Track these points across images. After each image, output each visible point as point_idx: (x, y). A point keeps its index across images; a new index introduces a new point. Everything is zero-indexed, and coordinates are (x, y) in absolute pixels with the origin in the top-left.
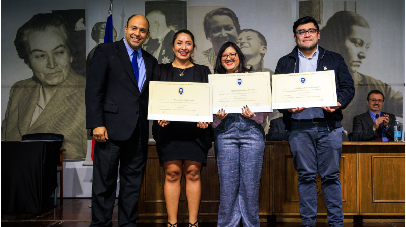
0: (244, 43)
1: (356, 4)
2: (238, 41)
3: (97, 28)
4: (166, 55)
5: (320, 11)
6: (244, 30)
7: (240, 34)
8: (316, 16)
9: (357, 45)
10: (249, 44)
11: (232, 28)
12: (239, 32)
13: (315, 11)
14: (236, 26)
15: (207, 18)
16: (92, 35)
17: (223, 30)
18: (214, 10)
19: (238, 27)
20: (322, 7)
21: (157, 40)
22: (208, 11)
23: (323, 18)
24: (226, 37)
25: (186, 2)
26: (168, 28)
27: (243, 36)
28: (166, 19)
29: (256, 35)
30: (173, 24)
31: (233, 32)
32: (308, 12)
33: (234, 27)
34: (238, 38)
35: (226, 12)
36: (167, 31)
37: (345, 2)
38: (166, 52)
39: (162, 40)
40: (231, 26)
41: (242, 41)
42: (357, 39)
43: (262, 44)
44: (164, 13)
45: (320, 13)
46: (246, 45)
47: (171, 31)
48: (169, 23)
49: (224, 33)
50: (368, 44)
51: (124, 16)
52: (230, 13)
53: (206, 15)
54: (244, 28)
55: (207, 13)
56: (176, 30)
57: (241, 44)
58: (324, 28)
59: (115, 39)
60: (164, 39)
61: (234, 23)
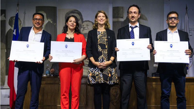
0: (85, 27)
2: (82, 26)
3: (11, 19)
10: (88, 28)
11: (79, 20)
12: (83, 22)
13: (120, 12)
15: (67, 15)
16: (9, 23)
18: (70, 11)
20: (124, 10)
22: (68, 12)
23: (124, 16)
25: (56, 7)
26: (48, 20)
27: (85, 24)
28: (47, 15)
29: (91, 24)
30: (50, 18)
31: (80, 22)
32: (117, 13)
33: (80, 20)
34: (82, 25)
35: (76, 12)
36: (47, 22)
41: (84, 27)
45: (123, 13)
46: (86, 28)
51: (25, 13)
52: (78, 13)
53: (66, 13)
54: (85, 20)
55: (66, 12)
56: (51, 21)
57: (84, 28)
58: (125, 21)
59: (20, 25)
60: (45, 25)
61: (80, 18)
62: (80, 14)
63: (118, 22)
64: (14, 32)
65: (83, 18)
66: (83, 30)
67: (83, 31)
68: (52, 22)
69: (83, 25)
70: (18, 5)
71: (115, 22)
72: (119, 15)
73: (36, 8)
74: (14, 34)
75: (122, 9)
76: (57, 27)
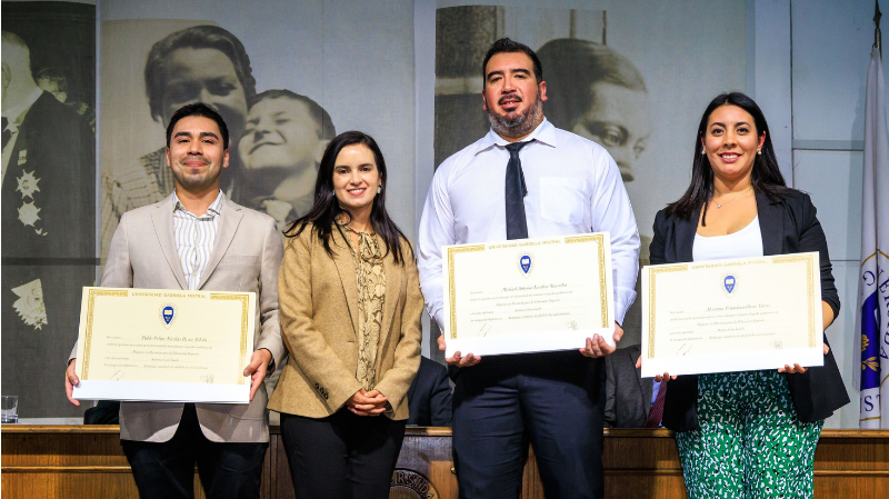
0: (267, 132)
1: (604, 18)
2: (249, 126)
4: (28, 167)
6: (266, 94)
7: (256, 107)
9: (608, 141)
10: (283, 137)
11: (231, 87)
12: (252, 98)
13: (482, 38)
14: (241, 81)
15: (157, 57)
17: (205, 92)
18: (177, 33)
19: (248, 83)
20: (504, 27)
22: (160, 36)
25: (94, 6)
26: (38, 84)
27: (264, 109)
28: (31, 57)
29: (301, 108)
30: (52, 74)
31: (234, 99)
32: (462, 42)
33: (238, 85)
34: (248, 118)
35: (213, 37)
36: (34, 94)
37: (572, 12)
38: (28, 157)
39: (18, 120)
40: (228, 81)
41: (261, 127)
42: (609, 123)
43: (320, 137)
46: (274, 137)
47: (45, 92)
50: (640, 140)
52: (227, 43)
53: (154, 48)
54: (268, 89)
55: (155, 42)
56: (60, 91)
57: (259, 136)
60: (23, 119)
61: (238, 73)
62: (233, 49)
63: (467, 99)
65: (252, 74)
66: (253, 146)
68: (61, 97)
69: (253, 115)
71: (445, 97)
72: (473, 59)
75: (493, 20)
76: (94, 125)
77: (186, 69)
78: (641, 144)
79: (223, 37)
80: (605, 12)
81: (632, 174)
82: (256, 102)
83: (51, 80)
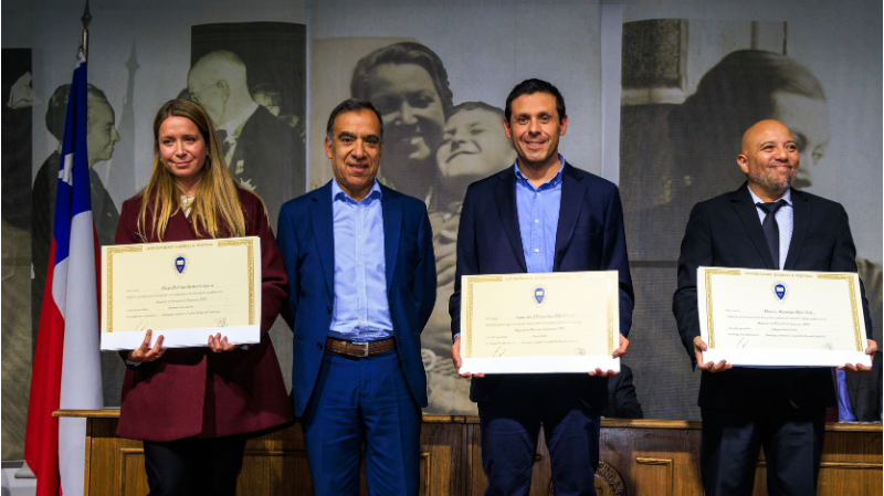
0: (462, 142)
1: (785, 30)
2: (446, 137)
3: (57, 100)
4: (244, 176)
5: (679, 53)
6: (463, 106)
7: (452, 118)
8: (667, 64)
10: (478, 146)
11: (430, 100)
12: (449, 110)
13: (667, 50)
14: (440, 94)
15: (362, 72)
16: (47, 119)
17: (405, 105)
18: (380, 50)
19: (446, 96)
20: (687, 39)
21: (224, 134)
23: (689, 71)
24: (412, 127)
25: (305, 26)
26: (254, 99)
27: (461, 121)
28: (248, 75)
29: (496, 119)
30: (266, 90)
31: (433, 111)
32: (647, 55)
33: (436, 98)
34: (446, 129)
35: (414, 53)
36: (249, 109)
37: (754, 25)
38: (245, 166)
39: (236, 133)
40: (427, 94)
41: (457, 137)
44: (242, 56)
45: (679, 57)
46: (469, 147)
47: (261, 106)
48: (253, 87)
49: (409, 114)
50: (818, 147)
51: (138, 66)
52: (426, 59)
53: (359, 63)
54: (465, 101)
55: (359, 58)
56: (274, 105)
57: (455, 145)
58: (691, 100)
59: (109, 130)
61: (436, 86)
62: (433, 65)
63: (653, 109)
64: (62, 167)
65: (450, 87)
66: (449, 154)
67: (448, 161)
68: (275, 111)
69: (450, 126)
70: (86, 20)
72: (659, 71)
73: (193, 34)
74: (61, 180)
75: (677, 32)
76: (305, 136)
77: (388, 83)
78: (819, 151)
79: (423, 53)
80: (785, 23)
81: (810, 180)
82: (452, 114)
83: (266, 95)
